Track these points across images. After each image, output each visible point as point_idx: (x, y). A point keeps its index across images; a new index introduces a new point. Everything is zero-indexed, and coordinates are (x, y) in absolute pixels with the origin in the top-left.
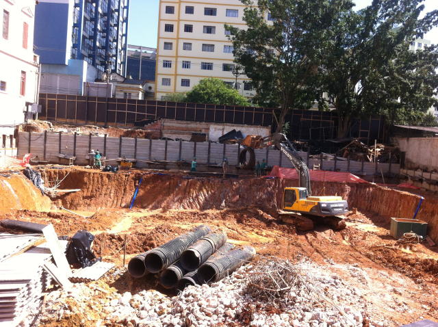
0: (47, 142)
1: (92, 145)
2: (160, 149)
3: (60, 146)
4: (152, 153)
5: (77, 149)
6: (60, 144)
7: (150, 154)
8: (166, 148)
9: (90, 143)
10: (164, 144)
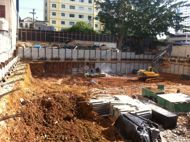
0: (32, 52)
1: (53, 53)
2: (82, 53)
3: (38, 54)
4: (79, 55)
5: (46, 55)
6: (38, 53)
8: (84, 53)
9: (52, 52)
10: (84, 51)
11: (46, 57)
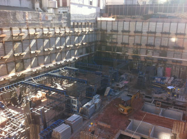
0: (107, 25)
1: (124, 26)
2: (154, 27)
3: (112, 27)
4: (149, 28)
7: (149, 29)
8: (156, 26)
10: (155, 24)
11: (118, 30)
